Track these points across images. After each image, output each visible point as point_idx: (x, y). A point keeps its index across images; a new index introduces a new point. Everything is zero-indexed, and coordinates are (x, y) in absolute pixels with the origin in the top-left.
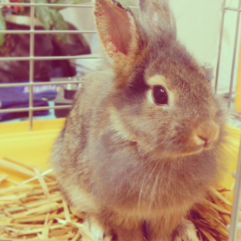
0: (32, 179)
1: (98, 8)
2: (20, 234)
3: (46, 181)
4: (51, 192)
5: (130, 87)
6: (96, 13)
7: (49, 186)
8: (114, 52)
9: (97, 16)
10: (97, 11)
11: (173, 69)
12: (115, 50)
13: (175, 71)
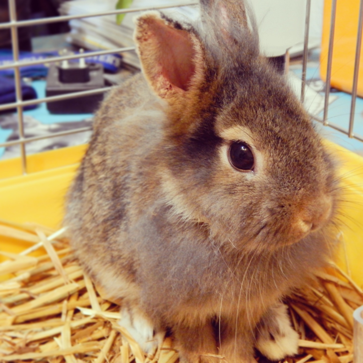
0: (35, 247)
1: (141, 29)
2: (28, 341)
3: (57, 248)
4: (64, 264)
5: (192, 139)
6: (139, 39)
7: (60, 256)
8: (167, 89)
9: (141, 42)
10: (140, 35)
11: (261, 118)
12: (168, 86)
13: (265, 120)
